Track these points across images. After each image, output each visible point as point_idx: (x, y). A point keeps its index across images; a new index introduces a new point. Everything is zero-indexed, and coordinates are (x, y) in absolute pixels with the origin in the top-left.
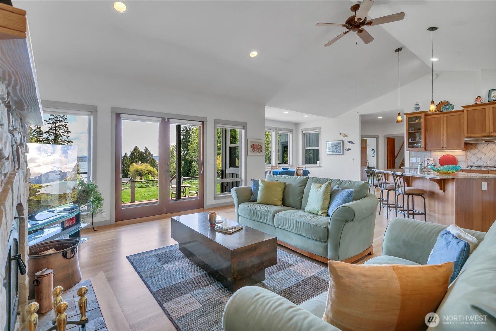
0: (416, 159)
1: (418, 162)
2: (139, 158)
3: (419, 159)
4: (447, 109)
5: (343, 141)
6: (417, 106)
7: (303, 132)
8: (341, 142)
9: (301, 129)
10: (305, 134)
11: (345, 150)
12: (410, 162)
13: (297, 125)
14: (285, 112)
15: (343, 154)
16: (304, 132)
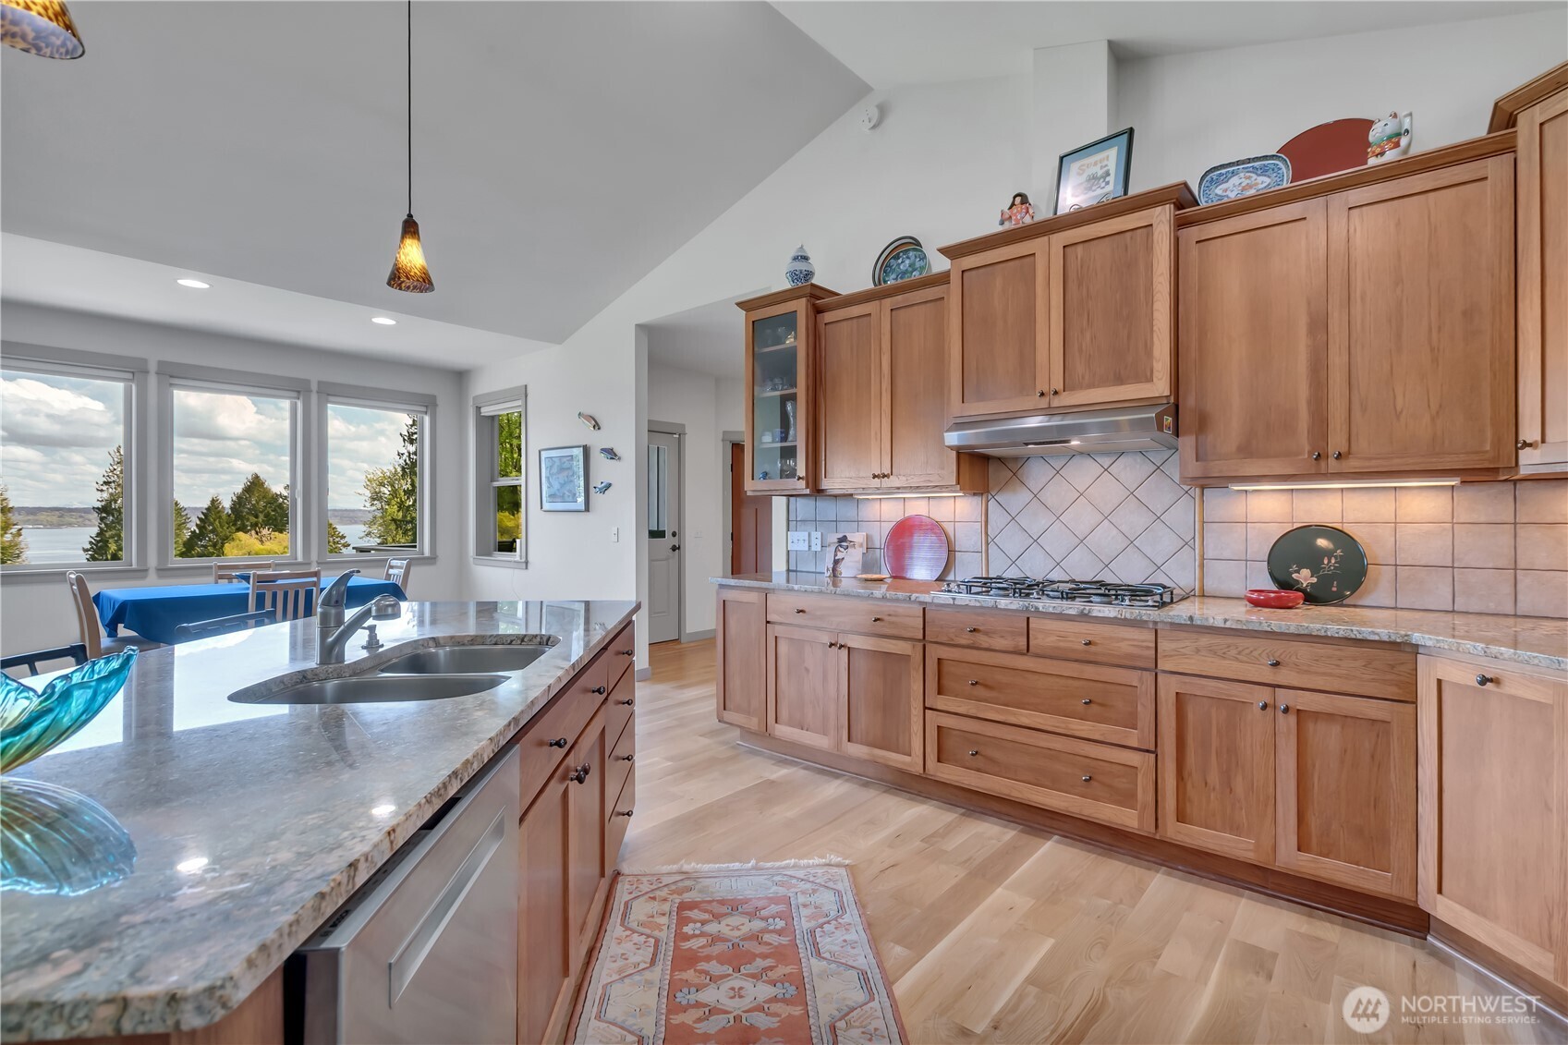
0: (809, 536)
1: (815, 552)
2: (267, 516)
3: (819, 534)
5: (586, 450)
6: (801, 266)
7: (482, 410)
8: (579, 452)
9: (474, 398)
10: (493, 417)
11: (592, 491)
12: (788, 552)
13: (459, 377)
14: (376, 320)
15: (587, 509)
16: (486, 411)
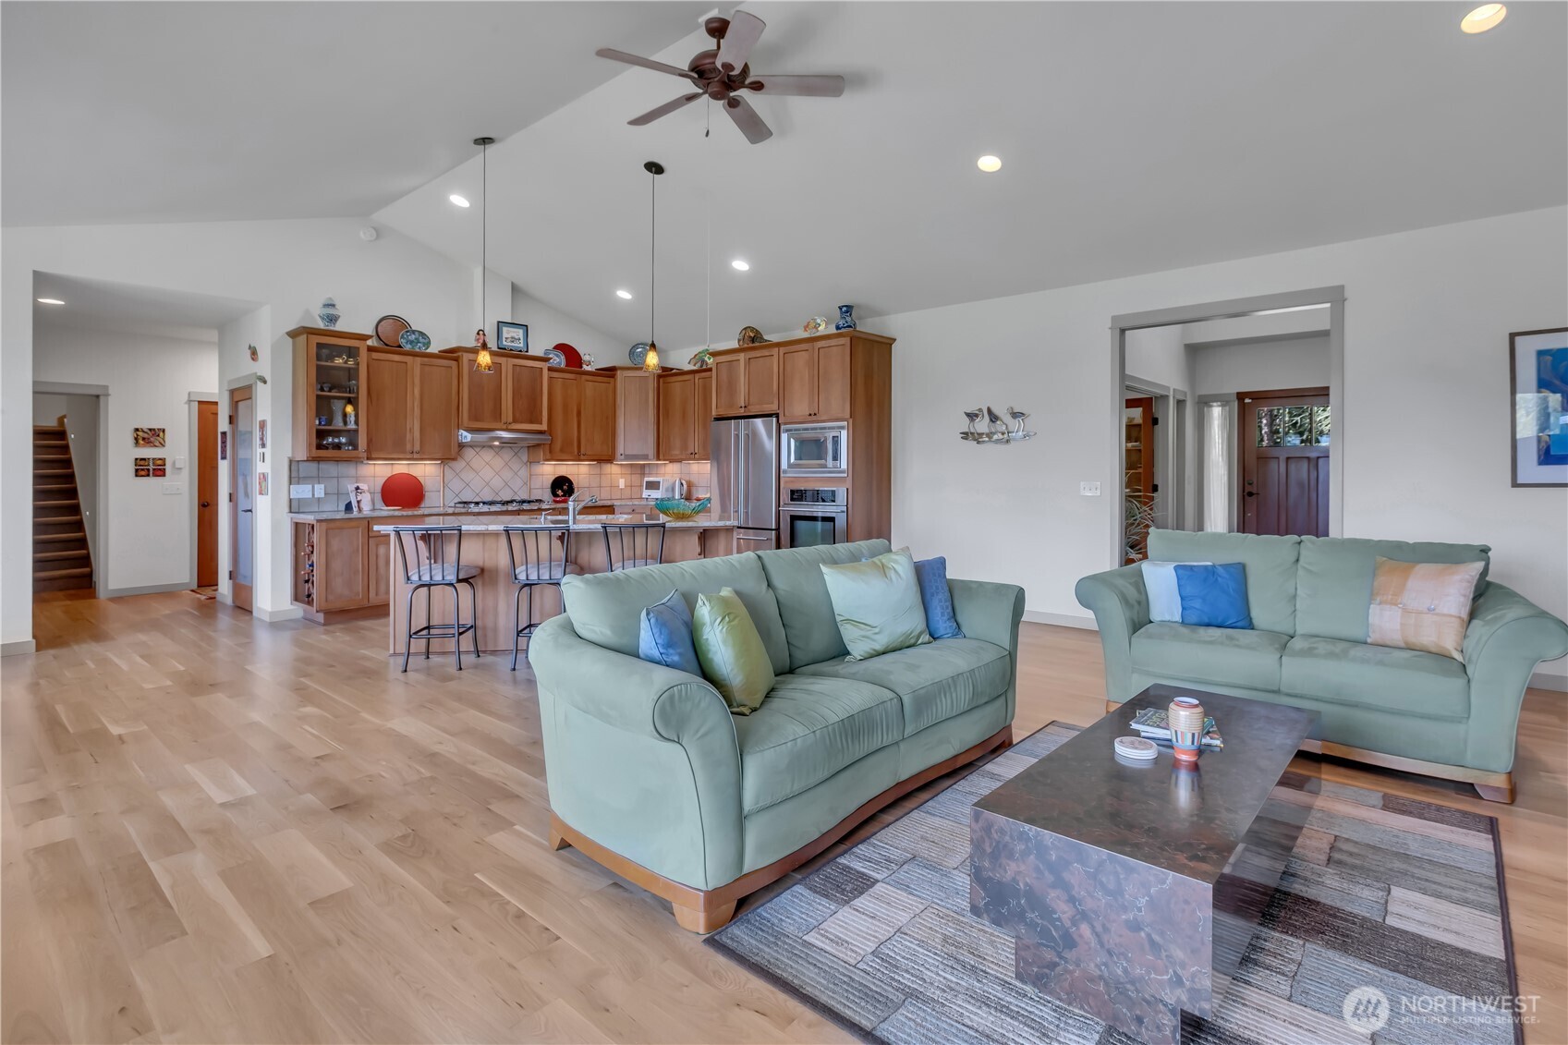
0: (313, 487)
1: (319, 498)
3: (322, 486)
4: (411, 342)
6: (331, 311)
12: (291, 500)
